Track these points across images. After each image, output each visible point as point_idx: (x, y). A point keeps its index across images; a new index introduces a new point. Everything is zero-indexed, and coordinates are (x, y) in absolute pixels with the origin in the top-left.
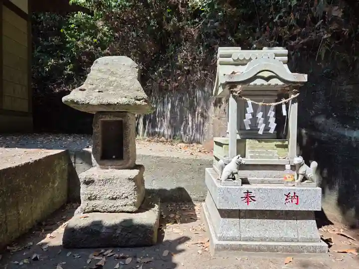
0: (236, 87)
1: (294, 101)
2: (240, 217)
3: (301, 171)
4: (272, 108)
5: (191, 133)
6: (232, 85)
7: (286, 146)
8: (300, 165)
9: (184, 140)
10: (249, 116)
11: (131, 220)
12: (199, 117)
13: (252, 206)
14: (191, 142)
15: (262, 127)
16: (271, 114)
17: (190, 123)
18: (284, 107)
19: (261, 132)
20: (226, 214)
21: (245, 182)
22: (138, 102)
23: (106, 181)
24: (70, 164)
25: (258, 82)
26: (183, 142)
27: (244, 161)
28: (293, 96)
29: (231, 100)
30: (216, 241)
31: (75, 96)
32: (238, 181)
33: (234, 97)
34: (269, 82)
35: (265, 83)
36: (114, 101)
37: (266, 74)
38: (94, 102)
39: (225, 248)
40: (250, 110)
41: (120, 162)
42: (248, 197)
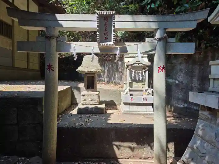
0: (129, 66)
1: (147, 70)
2: (130, 105)
3: (148, 91)
4: (140, 73)
5: (116, 80)
6: (128, 66)
7: (145, 84)
8: (148, 90)
9: (114, 83)
10: (133, 75)
11: (97, 107)
12: (120, 73)
13: (133, 102)
14: (116, 84)
15: (137, 78)
16: (140, 74)
17: (116, 76)
18: (144, 72)
19: (137, 80)
20: (126, 104)
21: (131, 95)
22: (99, 71)
23: (89, 95)
24: (72, 91)
25: (136, 65)
26: (113, 84)
27: (131, 89)
28: (146, 69)
29: (128, 70)
30: (122, 112)
31: (79, 69)
32: (129, 94)
33: (128, 69)
34: (139, 65)
35: (138, 65)
36: (92, 71)
37: (138, 63)
38: (86, 71)
39: (125, 114)
40: (133, 73)
41: (93, 89)
42: (132, 99)
